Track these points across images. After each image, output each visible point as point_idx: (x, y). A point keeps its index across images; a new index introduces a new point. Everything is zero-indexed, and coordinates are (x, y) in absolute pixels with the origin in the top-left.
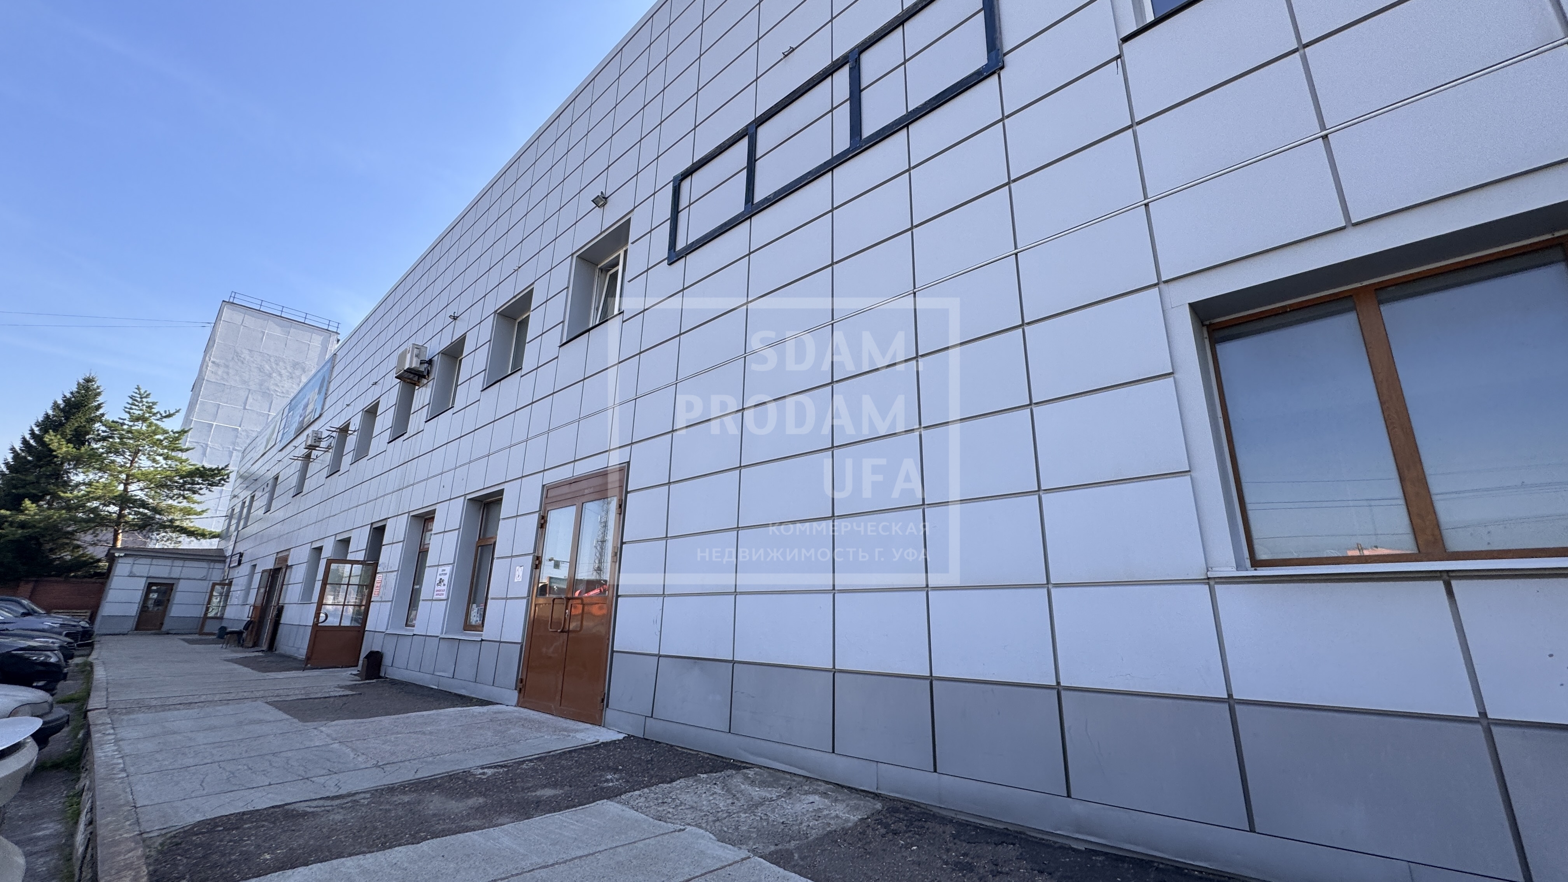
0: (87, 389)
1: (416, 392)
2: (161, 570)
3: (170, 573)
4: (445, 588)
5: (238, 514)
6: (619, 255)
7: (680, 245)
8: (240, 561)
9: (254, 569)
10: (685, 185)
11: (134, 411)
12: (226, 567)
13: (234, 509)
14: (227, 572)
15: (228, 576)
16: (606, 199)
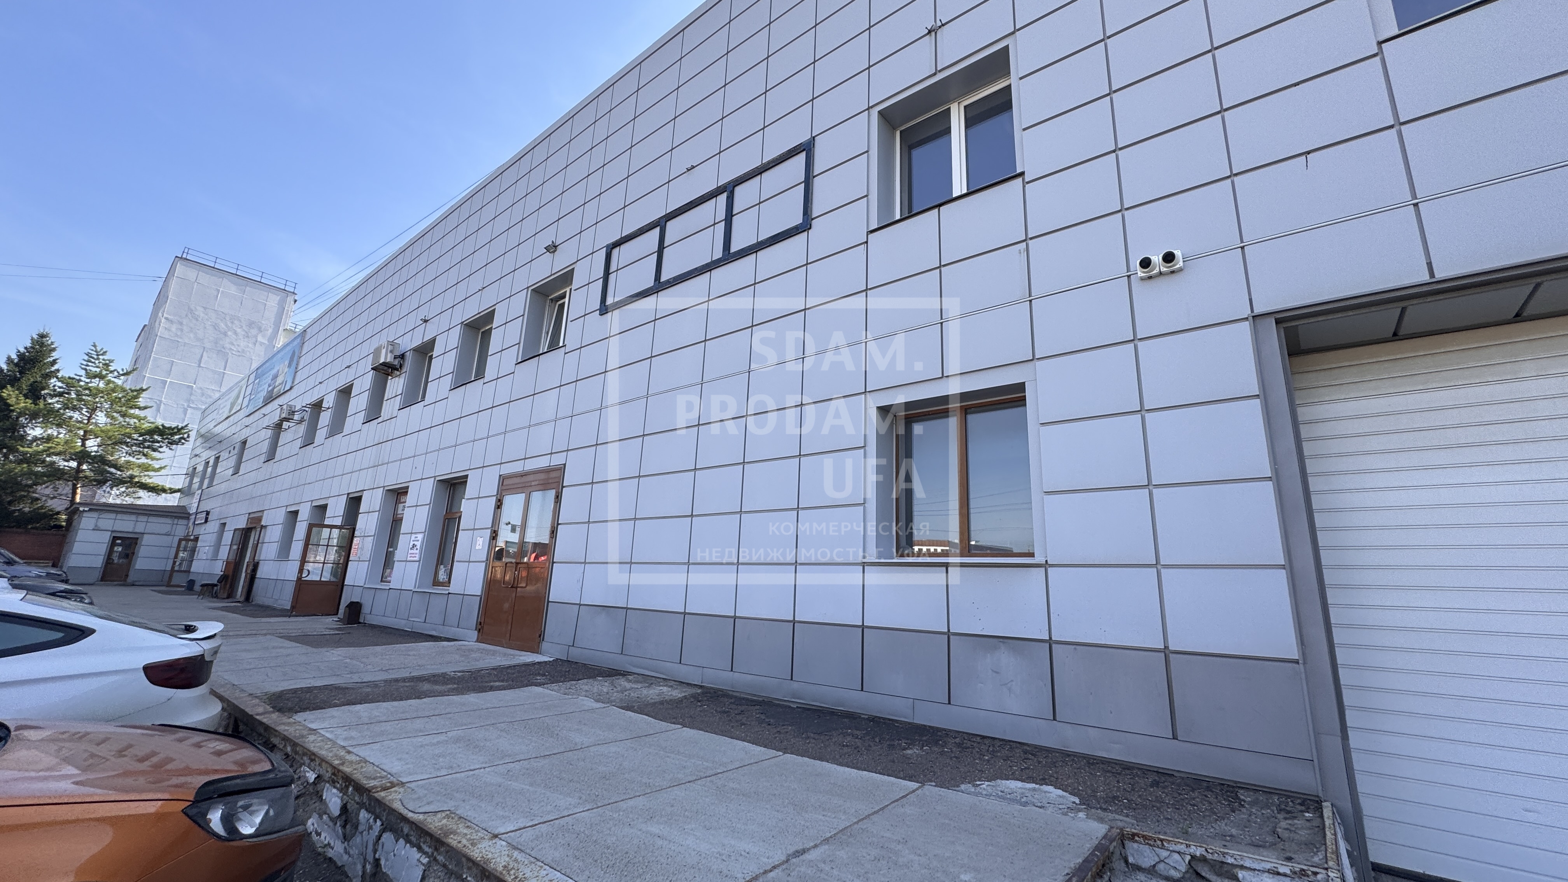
0: (42, 345)
1: (389, 381)
2: (126, 525)
3: (134, 528)
4: (418, 551)
5: (201, 473)
6: (566, 292)
7: (609, 301)
8: (207, 519)
9: (223, 527)
10: (615, 253)
11: (91, 368)
12: (190, 524)
13: (196, 468)
14: (191, 529)
15: (193, 533)
16: (556, 247)
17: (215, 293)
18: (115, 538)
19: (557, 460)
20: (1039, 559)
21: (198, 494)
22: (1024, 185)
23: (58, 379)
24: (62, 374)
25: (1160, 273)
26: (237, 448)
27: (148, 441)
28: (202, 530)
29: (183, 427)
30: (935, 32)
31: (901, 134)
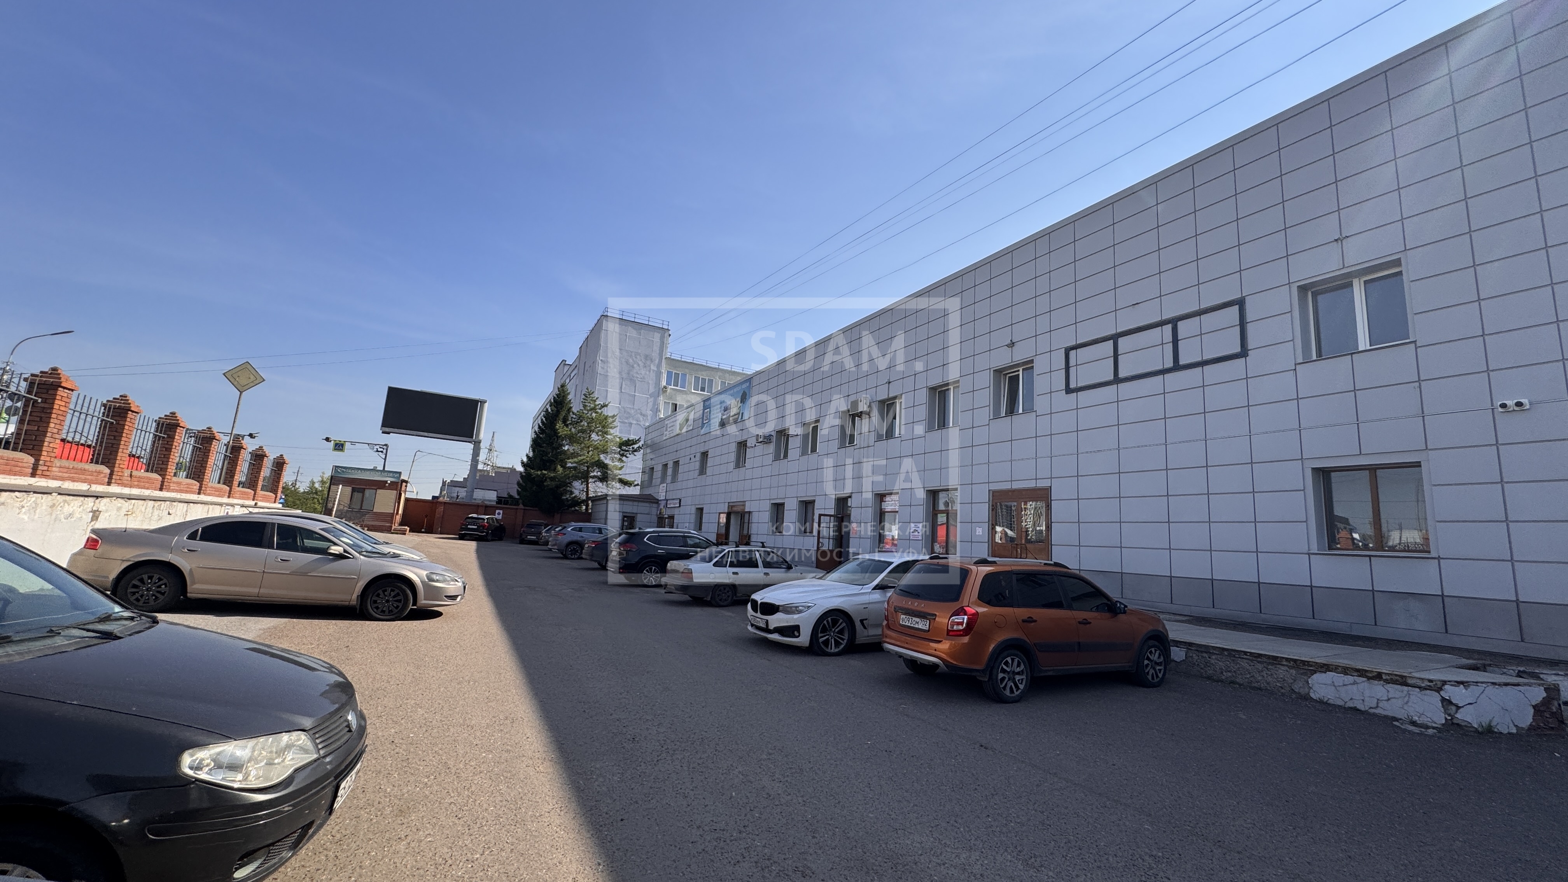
0: (564, 391)
1: (857, 420)
2: (625, 508)
3: (629, 510)
4: (921, 534)
5: (660, 472)
6: (1018, 371)
7: (1073, 385)
8: (680, 504)
9: (700, 510)
10: (1072, 353)
11: (587, 404)
12: (662, 507)
13: (653, 468)
14: (664, 510)
15: (666, 513)
16: (1013, 343)
17: (625, 337)
18: (625, 517)
19: (1045, 483)
20: (1433, 554)
21: (664, 487)
22: (1416, 349)
23: (573, 413)
24: (574, 410)
25: (1514, 410)
26: (698, 456)
27: (623, 450)
28: (676, 512)
29: (638, 440)
30: (1341, 241)
31: (1312, 292)
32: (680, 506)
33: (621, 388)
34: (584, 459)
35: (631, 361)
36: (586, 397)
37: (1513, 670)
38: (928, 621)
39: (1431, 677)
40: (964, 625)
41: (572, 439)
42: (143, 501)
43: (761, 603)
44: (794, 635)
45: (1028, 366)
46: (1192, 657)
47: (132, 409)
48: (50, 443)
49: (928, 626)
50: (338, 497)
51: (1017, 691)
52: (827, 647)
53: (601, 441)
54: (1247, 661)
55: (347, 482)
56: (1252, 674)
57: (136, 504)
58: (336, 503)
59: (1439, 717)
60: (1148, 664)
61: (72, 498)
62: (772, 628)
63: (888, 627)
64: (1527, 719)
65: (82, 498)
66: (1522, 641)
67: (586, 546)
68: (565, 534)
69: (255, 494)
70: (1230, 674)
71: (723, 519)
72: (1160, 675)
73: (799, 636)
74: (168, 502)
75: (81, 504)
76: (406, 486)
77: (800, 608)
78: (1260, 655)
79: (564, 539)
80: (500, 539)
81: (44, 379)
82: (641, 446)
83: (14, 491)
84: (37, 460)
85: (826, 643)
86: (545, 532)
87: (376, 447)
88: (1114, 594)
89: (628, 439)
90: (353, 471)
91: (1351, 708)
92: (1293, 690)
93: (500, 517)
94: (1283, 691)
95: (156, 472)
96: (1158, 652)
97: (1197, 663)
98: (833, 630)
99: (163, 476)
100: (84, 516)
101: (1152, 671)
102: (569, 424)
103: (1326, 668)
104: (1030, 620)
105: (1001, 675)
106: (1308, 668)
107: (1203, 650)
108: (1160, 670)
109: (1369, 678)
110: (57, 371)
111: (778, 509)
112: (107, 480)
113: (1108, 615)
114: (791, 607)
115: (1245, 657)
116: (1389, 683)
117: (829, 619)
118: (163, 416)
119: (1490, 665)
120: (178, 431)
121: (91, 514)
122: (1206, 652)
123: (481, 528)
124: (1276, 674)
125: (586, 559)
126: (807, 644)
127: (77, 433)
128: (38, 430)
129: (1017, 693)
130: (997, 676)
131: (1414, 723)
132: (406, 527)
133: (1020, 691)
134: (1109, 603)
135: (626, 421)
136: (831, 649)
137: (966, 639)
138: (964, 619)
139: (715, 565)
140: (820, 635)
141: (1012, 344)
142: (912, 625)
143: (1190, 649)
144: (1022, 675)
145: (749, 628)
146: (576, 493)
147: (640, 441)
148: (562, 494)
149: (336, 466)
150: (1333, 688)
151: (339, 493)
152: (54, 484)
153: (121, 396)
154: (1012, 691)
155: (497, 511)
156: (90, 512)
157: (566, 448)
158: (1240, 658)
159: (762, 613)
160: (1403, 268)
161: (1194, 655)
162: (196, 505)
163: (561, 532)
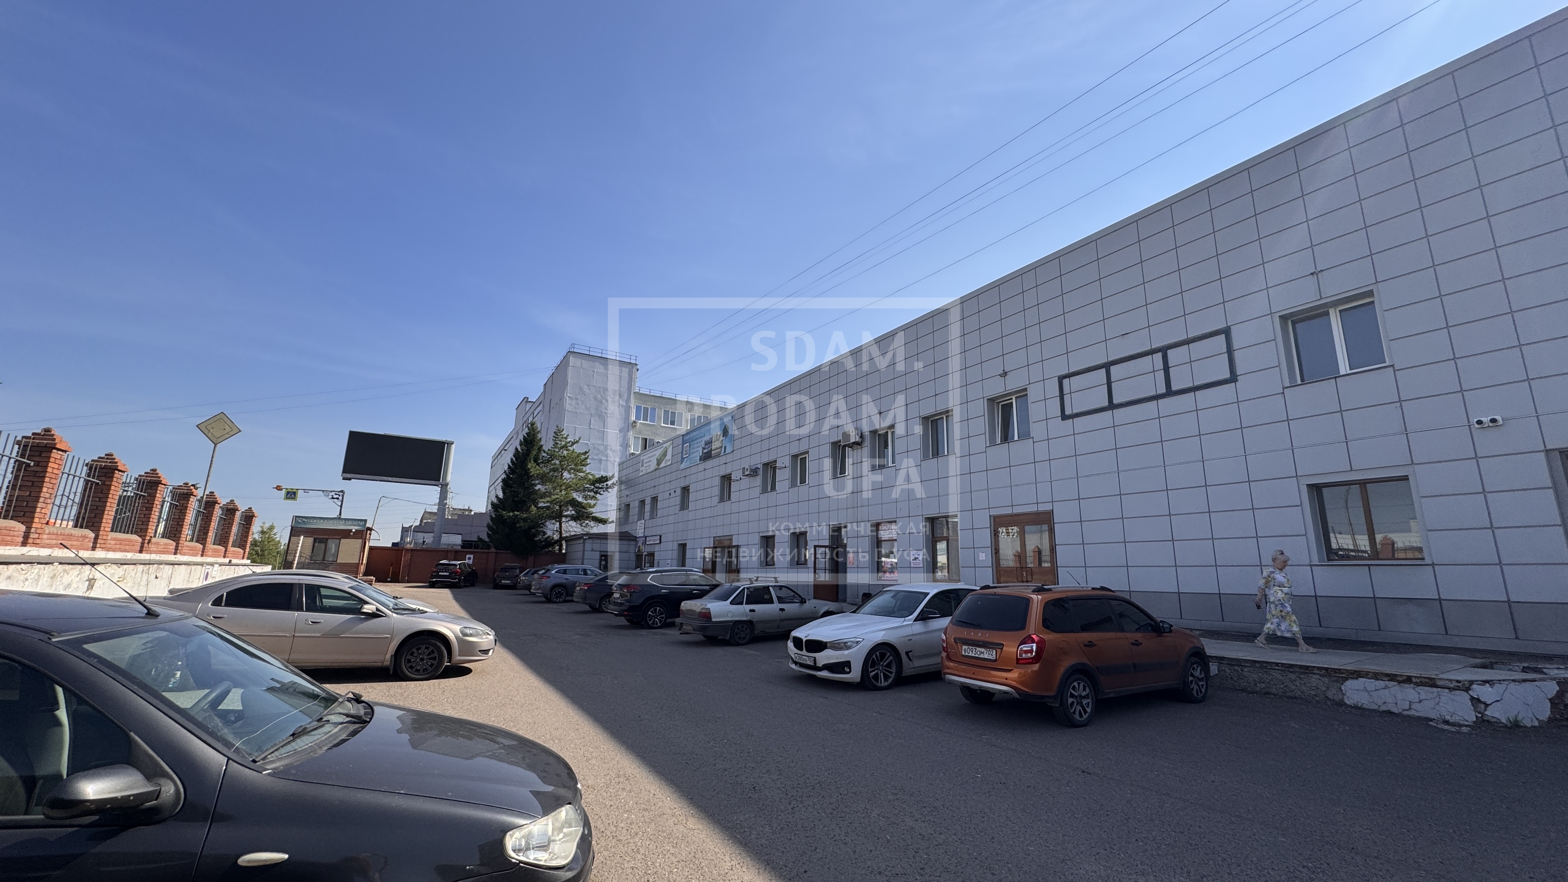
0: (533, 430)
4: (921, 561)
5: (637, 509)
6: (1012, 399)
7: (1068, 412)
8: (660, 540)
9: (683, 547)
10: (1066, 382)
11: (558, 442)
12: (640, 544)
13: (629, 505)
14: (642, 548)
15: (645, 550)
16: (1006, 373)
17: (593, 373)
18: (602, 556)
19: (1047, 507)
20: (1428, 561)
21: (642, 523)
22: (1394, 372)
23: (544, 452)
24: (545, 448)
25: (1489, 426)
26: (679, 492)
27: (596, 488)
28: (657, 548)
29: (612, 476)
30: (1317, 274)
31: (1292, 321)
32: (660, 542)
33: (590, 425)
34: (558, 498)
35: (599, 396)
36: (557, 435)
37: (1518, 666)
38: (994, 651)
39: (1459, 678)
40: (1034, 654)
41: (544, 478)
42: (134, 566)
43: (807, 641)
44: (845, 671)
45: (1022, 394)
46: (1224, 670)
47: (119, 468)
48: (42, 508)
49: (994, 656)
50: (299, 548)
51: (1085, 714)
52: (877, 681)
53: (573, 479)
54: (1280, 672)
55: (308, 532)
56: (1285, 684)
57: (127, 569)
58: (298, 555)
59: (1470, 716)
60: (1192, 680)
61: (71, 566)
62: (820, 666)
63: (949, 658)
64: (1545, 712)
65: (80, 567)
66: (1517, 638)
67: (578, 588)
68: (549, 577)
69: (226, 551)
70: (1263, 685)
71: (708, 553)
72: (1203, 690)
73: (849, 672)
74: (156, 565)
75: (79, 572)
76: (370, 534)
77: (849, 643)
78: (1292, 666)
79: (548, 583)
80: (473, 585)
81: (37, 441)
82: (615, 482)
83: (20, 563)
84: (29, 528)
85: (876, 677)
86: (523, 576)
87: (331, 494)
88: (1157, 614)
89: (602, 476)
90: (315, 521)
91: (1385, 711)
92: (1327, 697)
93: (471, 562)
94: (1317, 698)
95: (136, 533)
96: (1199, 668)
97: (1230, 676)
98: (882, 663)
99: (143, 537)
100: (81, 586)
101: (1196, 687)
102: (541, 462)
103: (1357, 674)
104: (1090, 645)
105: (1070, 700)
106: (1341, 676)
107: (1235, 663)
108: (1202, 685)
109: (1400, 682)
110: (51, 432)
111: (768, 542)
112: (91, 545)
113: (1154, 634)
114: (839, 643)
115: (1277, 668)
116: (1419, 686)
117: (878, 653)
118: (143, 474)
119: (1496, 663)
120: (159, 488)
121: (88, 582)
122: (1238, 666)
123: (453, 574)
124: (1309, 683)
125: (579, 602)
126: (859, 680)
127: (64, 496)
128: (30, 495)
129: (1085, 717)
130: (1067, 701)
131: (1447, 722)
132: (372, 578)
133: (1087, 714)
134: (1153, 623)
135: (596, 457)
136: (881, 683)
137: (1036, 667)
138: (1032, 646)
139: (731, 603)
140: (870, 670)
141: (1004, 374)
142: (977, 655)
143: (1221, 663)
144: (1088, 698)
145: (793, 666)
146: (549, 533)
147: (613, 478)
148: (535, 535)
149: (296, 517)
150: (1366, 694)
151: (300, 545)
152: (44, 552)
153: (106, 455)
154: (1081, 716)
155: (468, 556)
156: (86, 581)
157: (539, 487)
158: (1272, 669)
159: (808, 651)
160: (1376, 299)
161: (1226, 669)
162: (180, 566)
163: (545, 575)
